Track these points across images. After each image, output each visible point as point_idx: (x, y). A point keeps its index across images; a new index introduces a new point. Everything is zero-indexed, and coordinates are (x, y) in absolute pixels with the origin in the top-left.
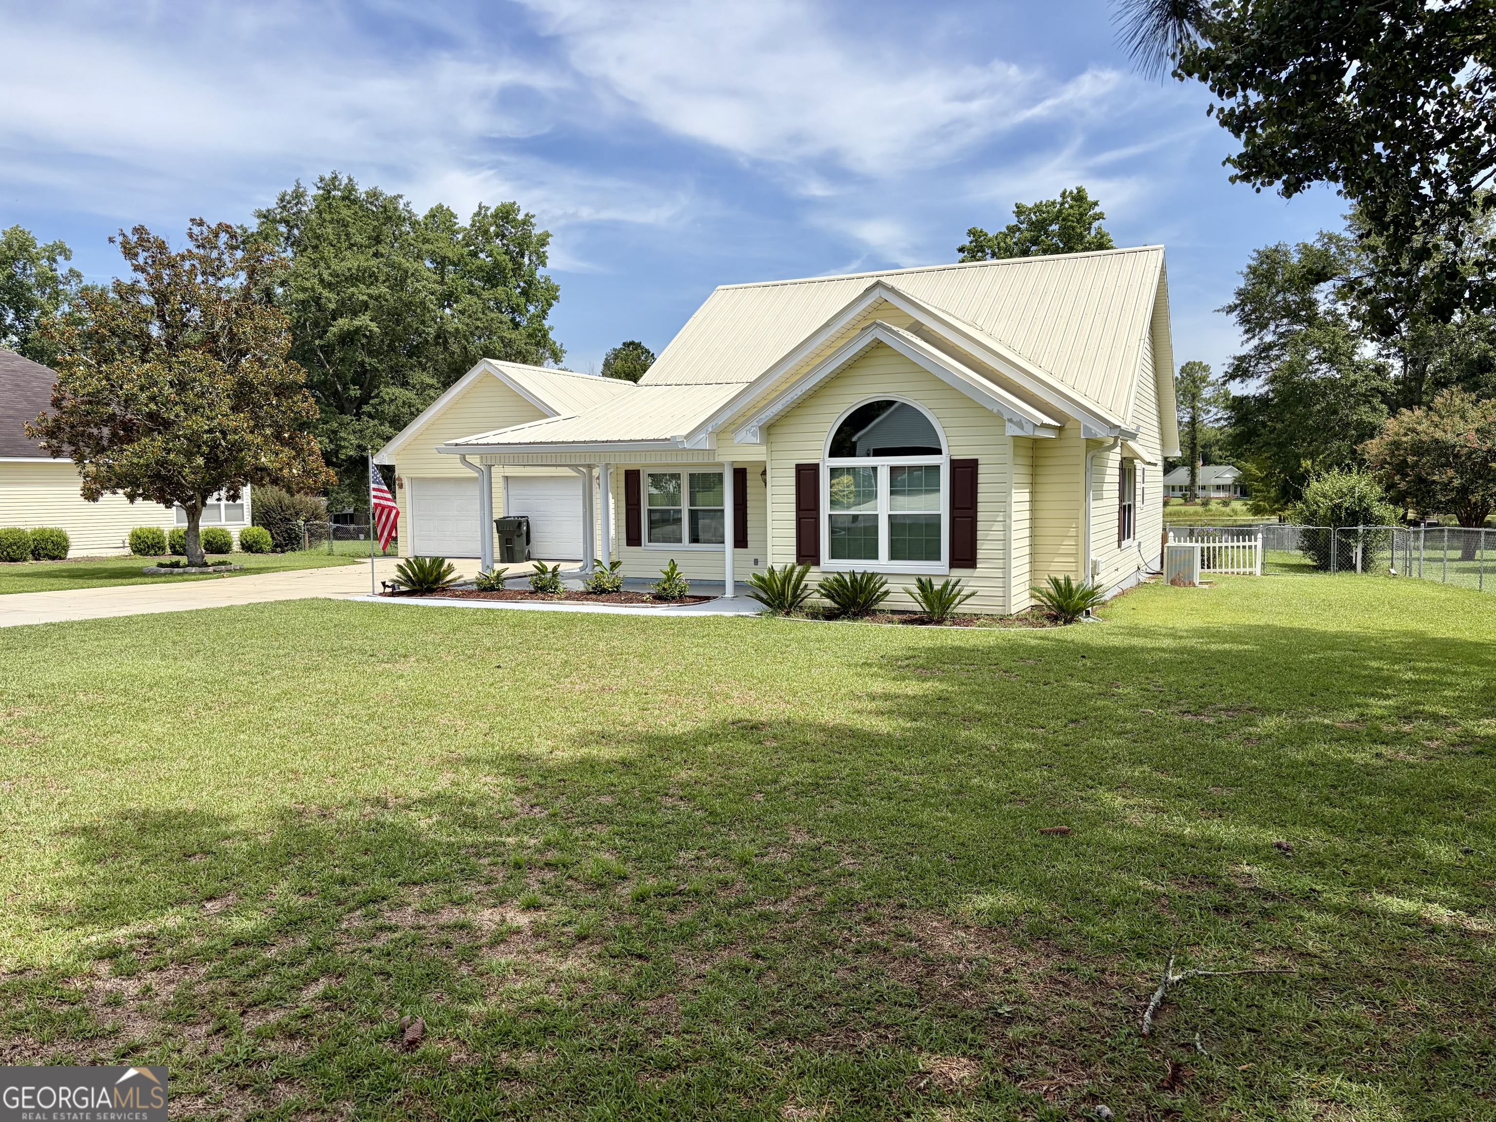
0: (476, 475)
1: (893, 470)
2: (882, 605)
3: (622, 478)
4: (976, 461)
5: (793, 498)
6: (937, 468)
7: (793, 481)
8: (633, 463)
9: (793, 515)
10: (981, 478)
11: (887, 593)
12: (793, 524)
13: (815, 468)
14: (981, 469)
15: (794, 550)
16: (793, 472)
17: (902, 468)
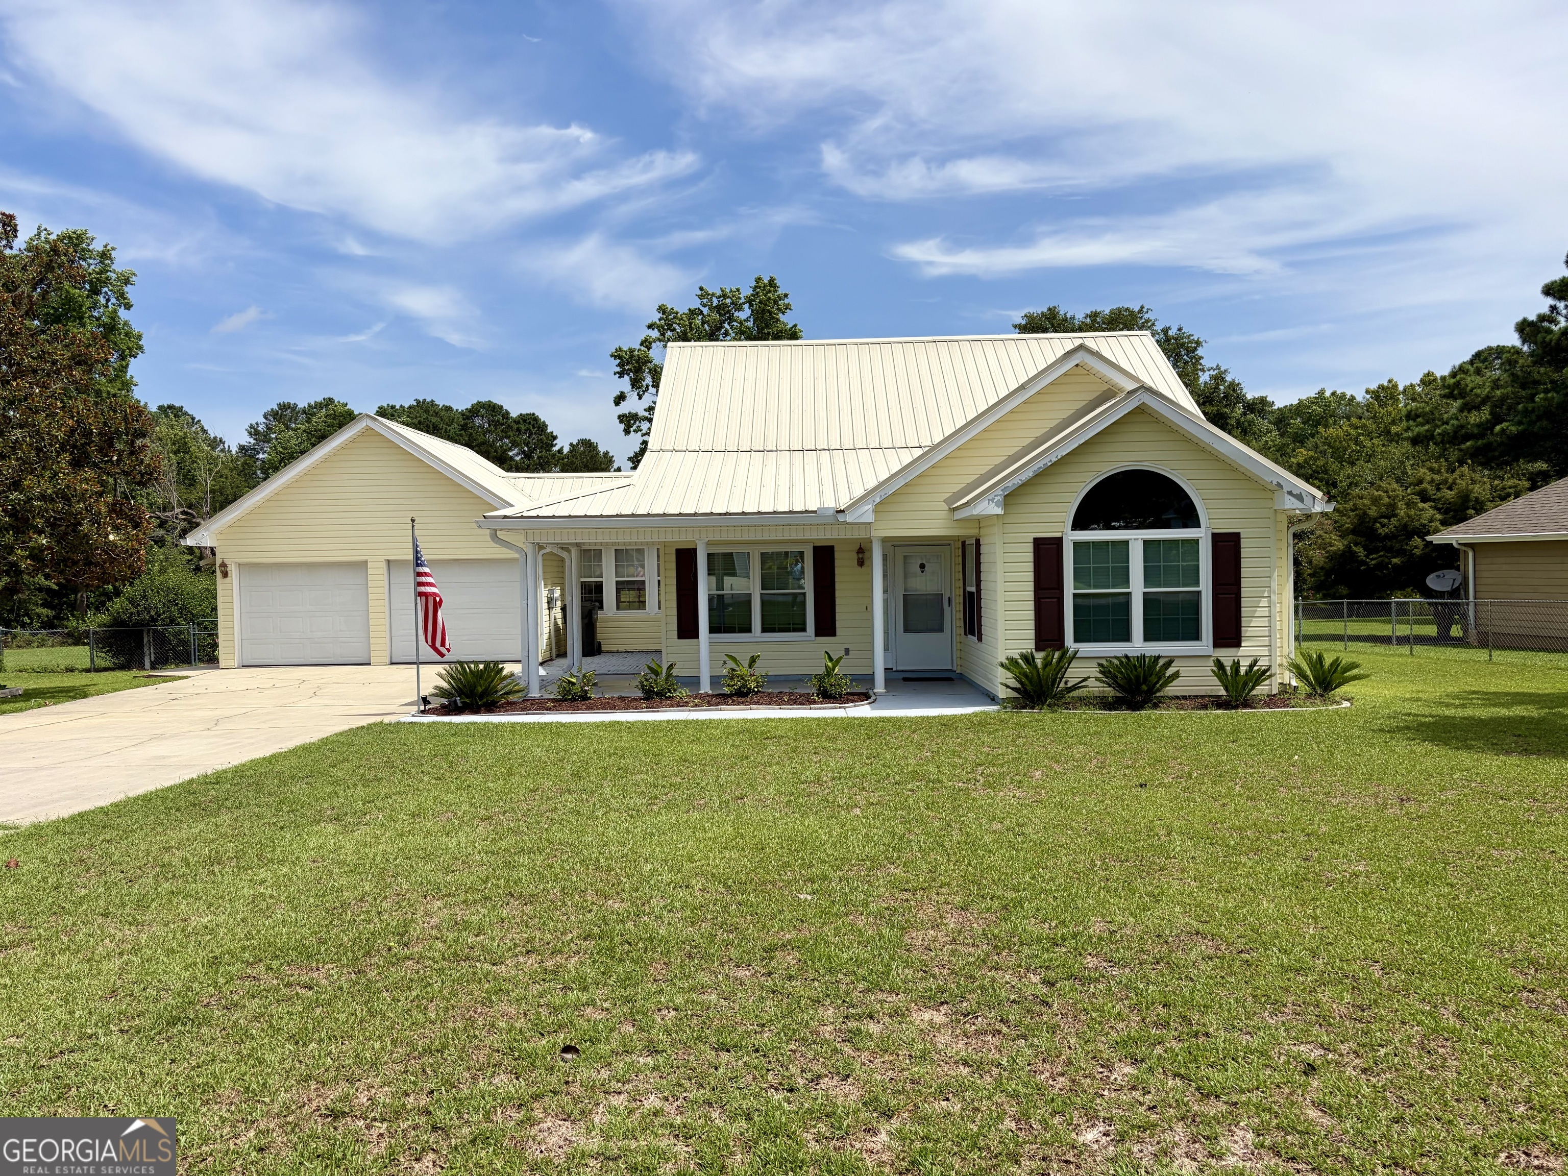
0: (516, 556)
1: (1147, 543)
2: (1171, 690)
3: (673, 558)
4: (1238, 534)
5: (1030, 576)
6: (1196, 541)
7: (1030, 557)
8: (684, 539)
9: (1030, 595)
10: (1244, 553)
11: (1176, 675)
12: (1031, 605)
13: (1058, 542)
14: (1244, 543)
15: (1031, 634)
16: (1030, 547)
17: (1157, 542)
